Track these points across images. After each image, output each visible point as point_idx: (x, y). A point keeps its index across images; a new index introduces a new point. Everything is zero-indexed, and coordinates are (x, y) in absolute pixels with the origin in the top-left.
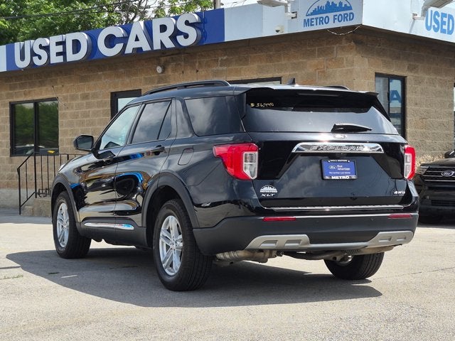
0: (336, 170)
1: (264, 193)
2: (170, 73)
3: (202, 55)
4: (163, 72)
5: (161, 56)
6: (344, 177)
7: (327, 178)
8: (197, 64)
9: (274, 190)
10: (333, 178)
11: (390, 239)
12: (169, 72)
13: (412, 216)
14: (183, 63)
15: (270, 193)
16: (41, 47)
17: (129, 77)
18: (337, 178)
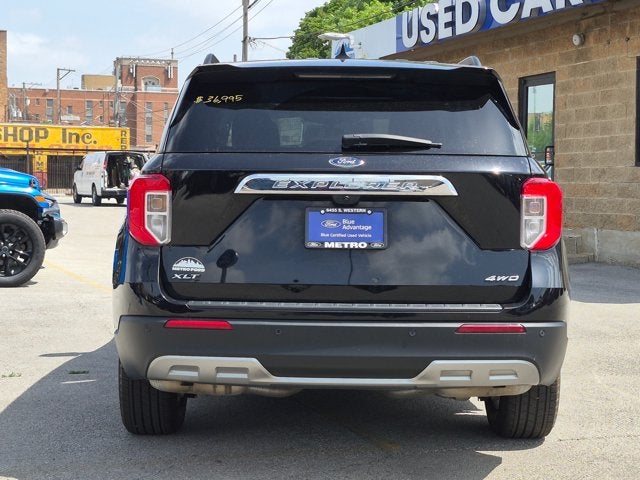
0: (339, 230)
1: (178, 272)
2: (592, 45)
3: (635, 13)
4: (583, 43)
5: (582, 19)
6: (353, 245)
7: (314, 245)
8: (628, 28)
9: (199, 267)
10: (327, 245)
11: (470, 376)
12: (591, 43)
13: (524, 329)
14: (609, 28)
15: (189, 273)
16: (429, 16)
17: (541, 53)
18: (338, 245)
